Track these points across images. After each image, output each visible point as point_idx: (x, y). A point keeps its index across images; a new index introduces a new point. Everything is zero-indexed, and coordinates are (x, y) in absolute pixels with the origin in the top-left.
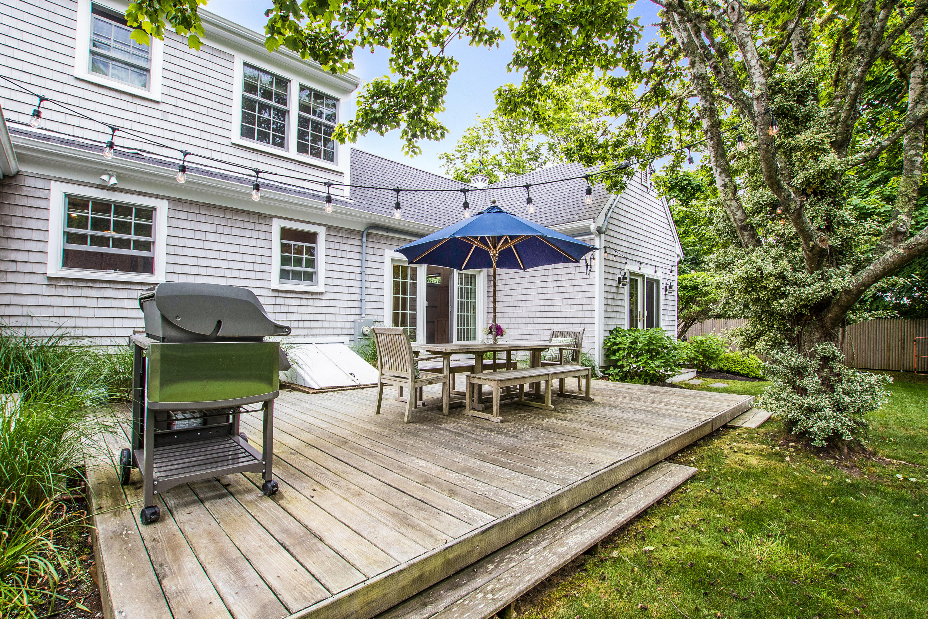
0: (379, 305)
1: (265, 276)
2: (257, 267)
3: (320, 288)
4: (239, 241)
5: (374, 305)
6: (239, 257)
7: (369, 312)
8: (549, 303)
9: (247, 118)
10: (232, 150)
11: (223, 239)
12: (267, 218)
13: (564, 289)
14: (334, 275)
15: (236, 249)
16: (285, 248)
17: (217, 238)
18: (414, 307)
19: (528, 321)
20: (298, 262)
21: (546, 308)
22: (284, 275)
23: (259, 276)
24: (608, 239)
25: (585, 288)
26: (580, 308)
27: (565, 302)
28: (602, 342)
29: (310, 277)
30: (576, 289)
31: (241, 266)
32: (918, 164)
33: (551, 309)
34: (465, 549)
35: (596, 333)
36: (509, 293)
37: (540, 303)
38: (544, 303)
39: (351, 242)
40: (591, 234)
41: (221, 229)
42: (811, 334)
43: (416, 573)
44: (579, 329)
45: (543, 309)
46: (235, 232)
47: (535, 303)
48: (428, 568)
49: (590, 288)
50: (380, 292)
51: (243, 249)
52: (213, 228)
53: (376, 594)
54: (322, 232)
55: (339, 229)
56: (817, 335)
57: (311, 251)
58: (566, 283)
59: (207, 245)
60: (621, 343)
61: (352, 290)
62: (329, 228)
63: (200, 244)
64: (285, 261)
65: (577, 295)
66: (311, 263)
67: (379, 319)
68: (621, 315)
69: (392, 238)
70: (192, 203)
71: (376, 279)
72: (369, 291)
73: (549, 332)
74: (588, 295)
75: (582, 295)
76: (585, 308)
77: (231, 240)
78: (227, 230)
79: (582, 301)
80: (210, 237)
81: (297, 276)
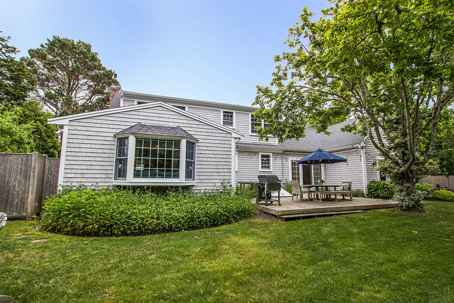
0: (288, 174)
1: (258, 168)
2: (256, 166)
3: (271, 170)
4: (252, 159)
5: (286, 174)
6: (252, 163)
7: (285, 176)
8: (347, 172)
9: (252, 128)
10: (249, 137)
11: (249, 159)
12: (258, 153)
13: (352, 167)
14: (275, 166)
15: (251, 161)
16: (262, 160)
17: (247, 159)
18: (298, 175)
19: (340, 178)
20: (265, 163)
21: (346, 174)
22: (262, 167)
23: (256, 168)
24: (367, 149)
25: (359, 167)
26: (358, 174)
27: (352, 172)
28: (367, 185)
29: (268, 167)
30: (356, 167)
31: (253, 166)
32: (434, 136)
33: (348, 174)
34: (310, 210)
35: (364, 182)
36: (332, 169)
37: (343, 172)
38: (345, 172)
39: (279, 156)
40: (359, 148)
41: (248, 157)
42: (404, 181)
43: (303, 211)
44: (350, 181)
45: (345, 174)
46: (251, 157)
47: (342, 172)
48: (305, 210)
49: (361, 167)
50: (288, 170)
51: (253, 161)
52: (246, 157)
53: (298, 211)
54: (271, 154)
55: (275, 153)
56: (405, 182)
57: (268, 160)
58: (352, 165)
59: (245, 161)
60: (373, 186)
61: (280, 170)
62: (273, 153)
63: (244, 161)
64: (262, 163)
65: (357, 169)
66: (269, 163)
67: (288, 178)
68: (376, 176)
69: (290, 154)
70: (242, 151)
71: (287, 166)
72: (285, 170)
73: (342, 182)
74: (360, 169)
75: (358, 169)
76: (360, 174)
77: (250, 159)
78: (249, 157)
79: (359, 171)
80: (246, 159)
81: (265, 167)
